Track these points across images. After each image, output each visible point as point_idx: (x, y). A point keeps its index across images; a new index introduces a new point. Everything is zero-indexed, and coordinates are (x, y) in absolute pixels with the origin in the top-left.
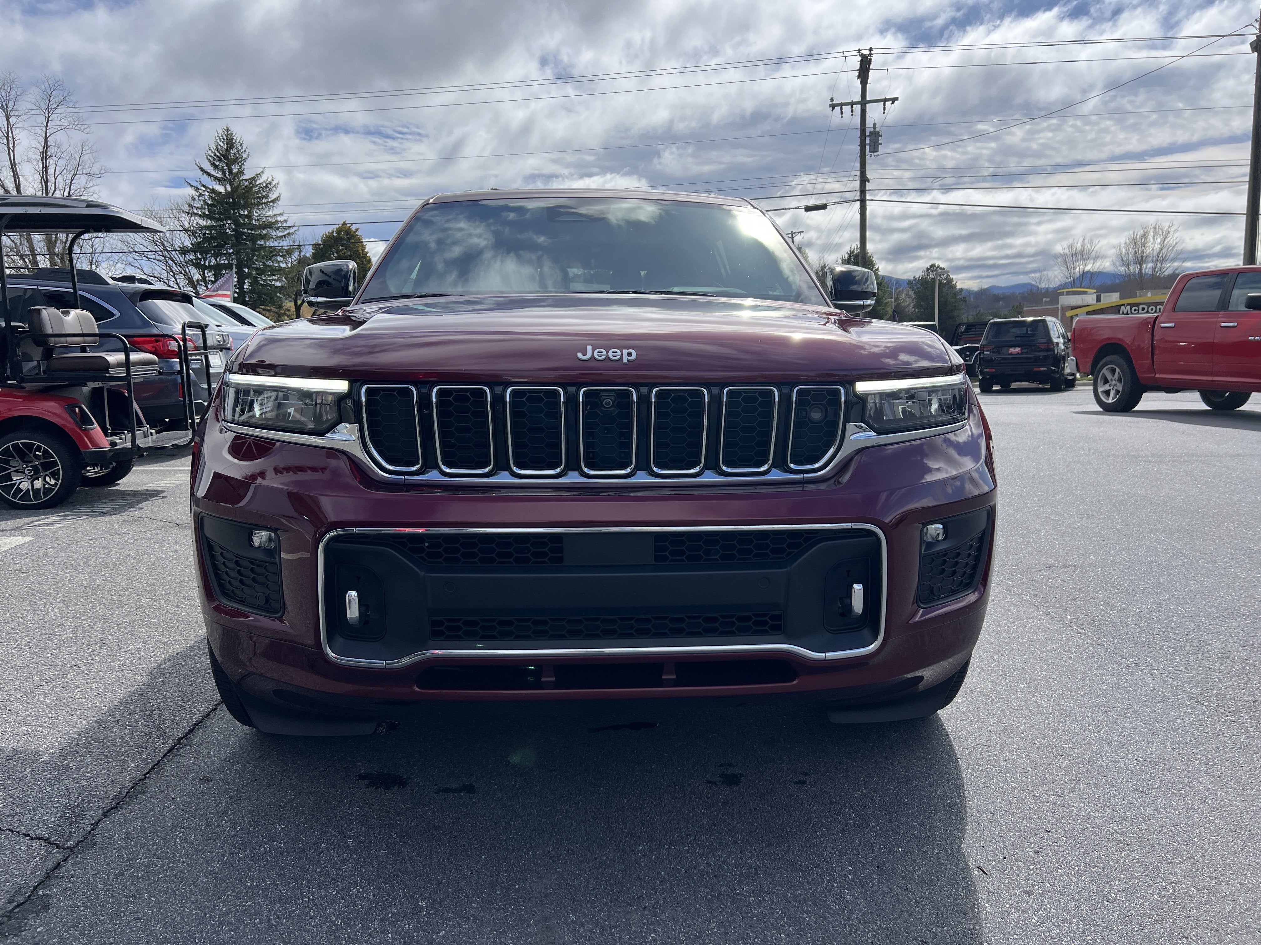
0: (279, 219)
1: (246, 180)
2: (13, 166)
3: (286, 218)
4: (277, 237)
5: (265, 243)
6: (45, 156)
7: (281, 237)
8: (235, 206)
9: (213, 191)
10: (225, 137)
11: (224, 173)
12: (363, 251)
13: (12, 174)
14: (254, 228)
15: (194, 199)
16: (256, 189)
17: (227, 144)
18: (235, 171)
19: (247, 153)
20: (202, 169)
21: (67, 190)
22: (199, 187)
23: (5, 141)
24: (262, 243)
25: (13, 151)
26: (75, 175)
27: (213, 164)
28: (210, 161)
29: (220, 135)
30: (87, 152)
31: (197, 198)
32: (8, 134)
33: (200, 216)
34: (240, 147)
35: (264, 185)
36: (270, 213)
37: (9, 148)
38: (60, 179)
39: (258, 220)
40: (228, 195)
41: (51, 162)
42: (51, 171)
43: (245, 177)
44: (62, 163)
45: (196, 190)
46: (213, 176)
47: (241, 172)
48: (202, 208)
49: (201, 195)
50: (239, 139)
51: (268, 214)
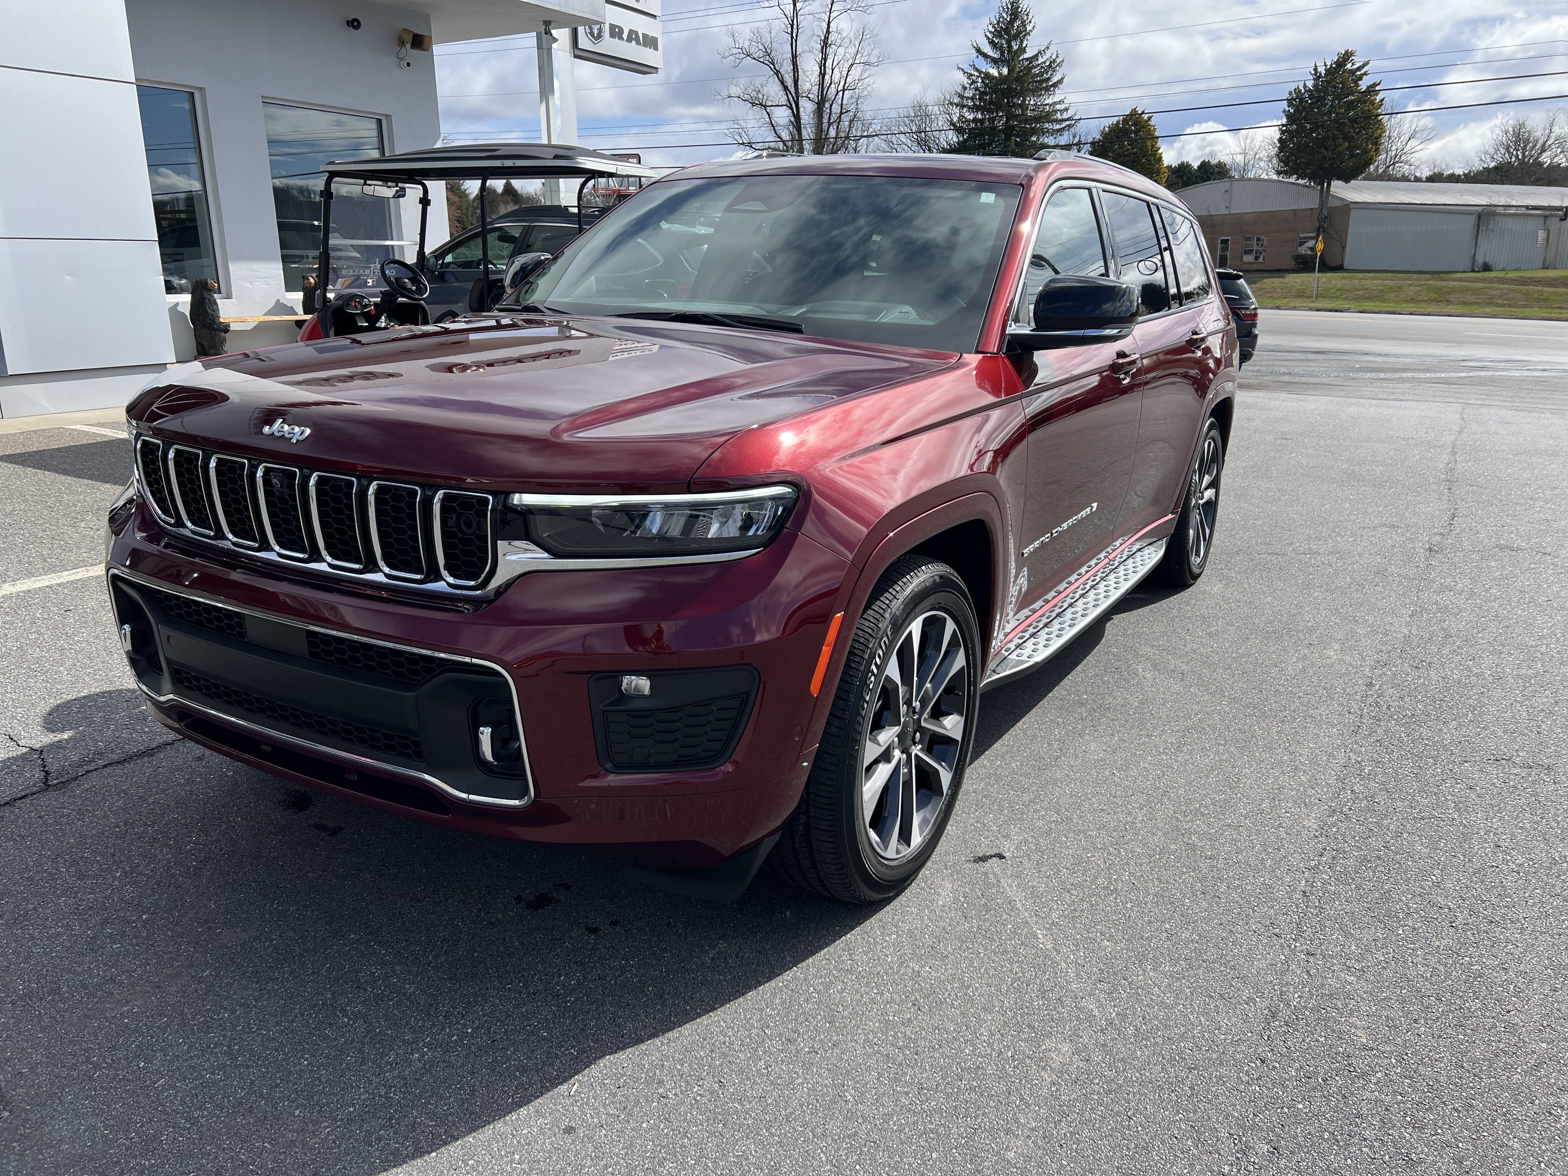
0: (1058, 107)
1: (1027, 59)
2: (794, 57)
3: (1067, 106)
4: (1054, 130)
5: (1038, 138)
6: (825, 44)
7: (1058, 130)
8: (1010, 93)
9: (987, 75)
10: (1010, 6)
11: (1002, 53)
12: (1153, 146)
13: (792, 67)
14: (1028, 120)
15: (965, 88)
16: (1036, 71)
17: (1011, 15)
18: (1015, 48)
19: (1032, 24)
20: (978, 50)
21: (842, 83)
22: (972, 72)
23: (790, 29)
24: (1034, 139)
25: (796, 41)
26: (852, 65)
27: (992, 42)
28: (988, 38)
29: (1004, 4)
30: (868, 36)
31: (968, 86)
32: (793, 21)
33: (969, 108)
34: (1025, 18)
35: (1047, 64)
36: (1049, 101)
37: (792, 37)
38: (836, 71)
39: (1033, 110)
40: (1002, 79)
41: (831, 51)
42: (829, 63)
43: (1026, 56)
44: (841, 51)
45: (969, 78)
46: (989, 57)
47: (1023, 50)
48: (972, 99)
49: (974, 82)
50: (1025, 7)
51: (1046, 102)
